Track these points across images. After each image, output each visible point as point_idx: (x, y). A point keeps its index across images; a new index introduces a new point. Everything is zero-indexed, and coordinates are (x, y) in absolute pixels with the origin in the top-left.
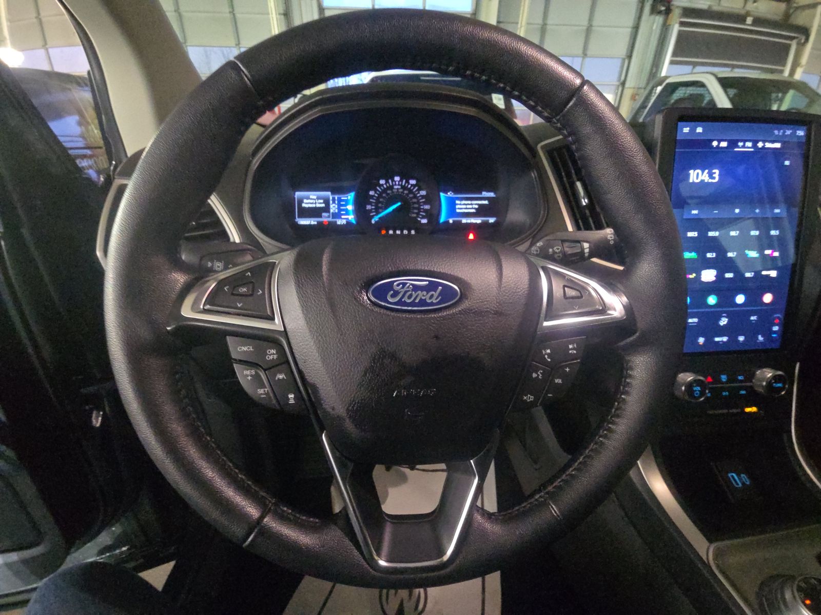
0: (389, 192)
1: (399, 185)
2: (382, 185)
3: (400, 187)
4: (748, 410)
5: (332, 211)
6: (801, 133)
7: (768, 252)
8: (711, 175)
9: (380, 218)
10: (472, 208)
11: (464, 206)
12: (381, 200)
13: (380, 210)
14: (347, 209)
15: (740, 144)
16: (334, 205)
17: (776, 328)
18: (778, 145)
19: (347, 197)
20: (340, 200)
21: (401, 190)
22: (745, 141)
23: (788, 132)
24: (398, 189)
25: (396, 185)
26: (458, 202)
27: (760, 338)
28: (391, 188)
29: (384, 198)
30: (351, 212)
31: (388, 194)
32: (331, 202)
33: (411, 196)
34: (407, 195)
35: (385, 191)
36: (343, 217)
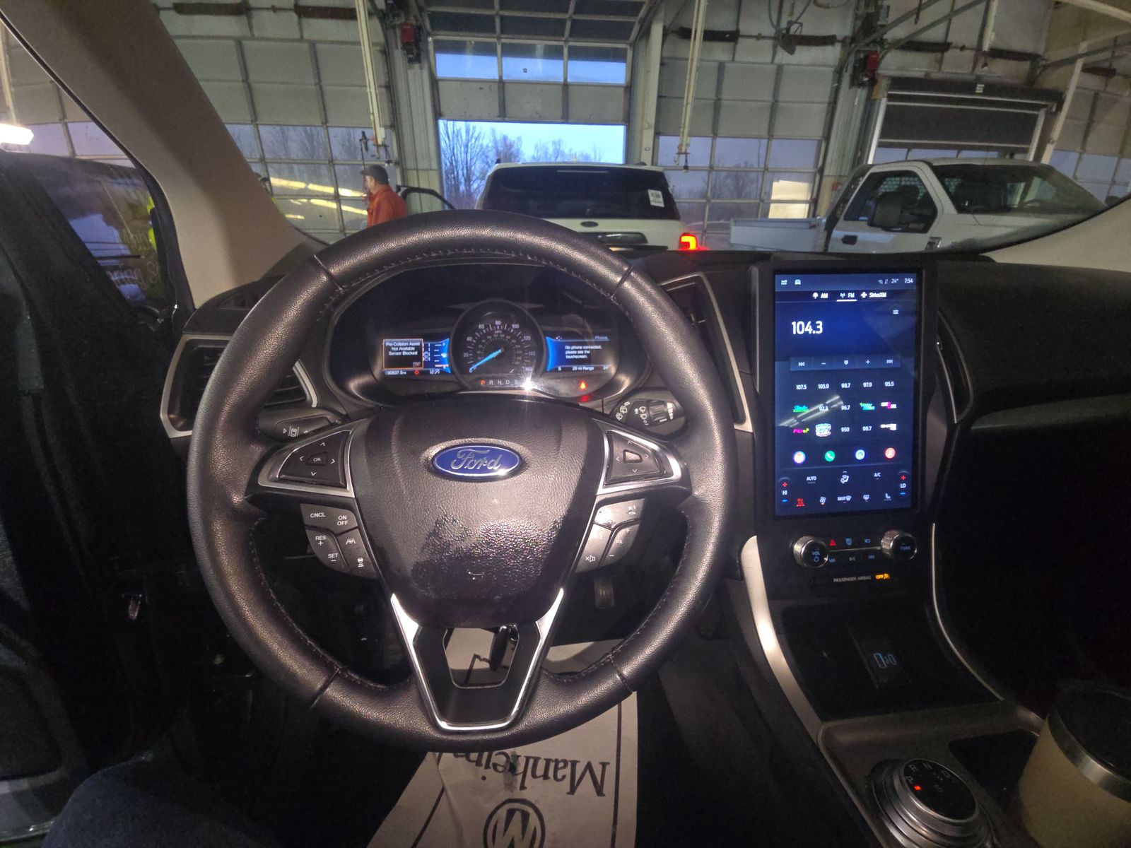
0: (489, 337)
1: (500, 329)
2: (482, 330)
3: (500, 332)
4: (879, 577)
5: (423, 359)
6: (909, 281)
7: (884, 404)
8: (814, 327)
9: (478, 367)
10: (584, 354)
11: (575, 352)
12: (480, 346)
13: (479, 358)
14: (441, 357)
15: (842, 295)
16: (426, 353)
17: (903, 486)
18: (884, 295)
19: (442, 344)
20: (433, 347)
21: (503, 336)
22: (847, 292)
23: (894, 281)
24: (499, 334)
25: (497, 330)
26: (567, 347)
27: (888, 497)
28: (491, 333)
29: (483, 344)
30: (446, 361)
31: (487, 340)
32: (423, 349)
33: (514, 341)
34: (510, 340)
35: (484, 336)
36: (436, 366)
